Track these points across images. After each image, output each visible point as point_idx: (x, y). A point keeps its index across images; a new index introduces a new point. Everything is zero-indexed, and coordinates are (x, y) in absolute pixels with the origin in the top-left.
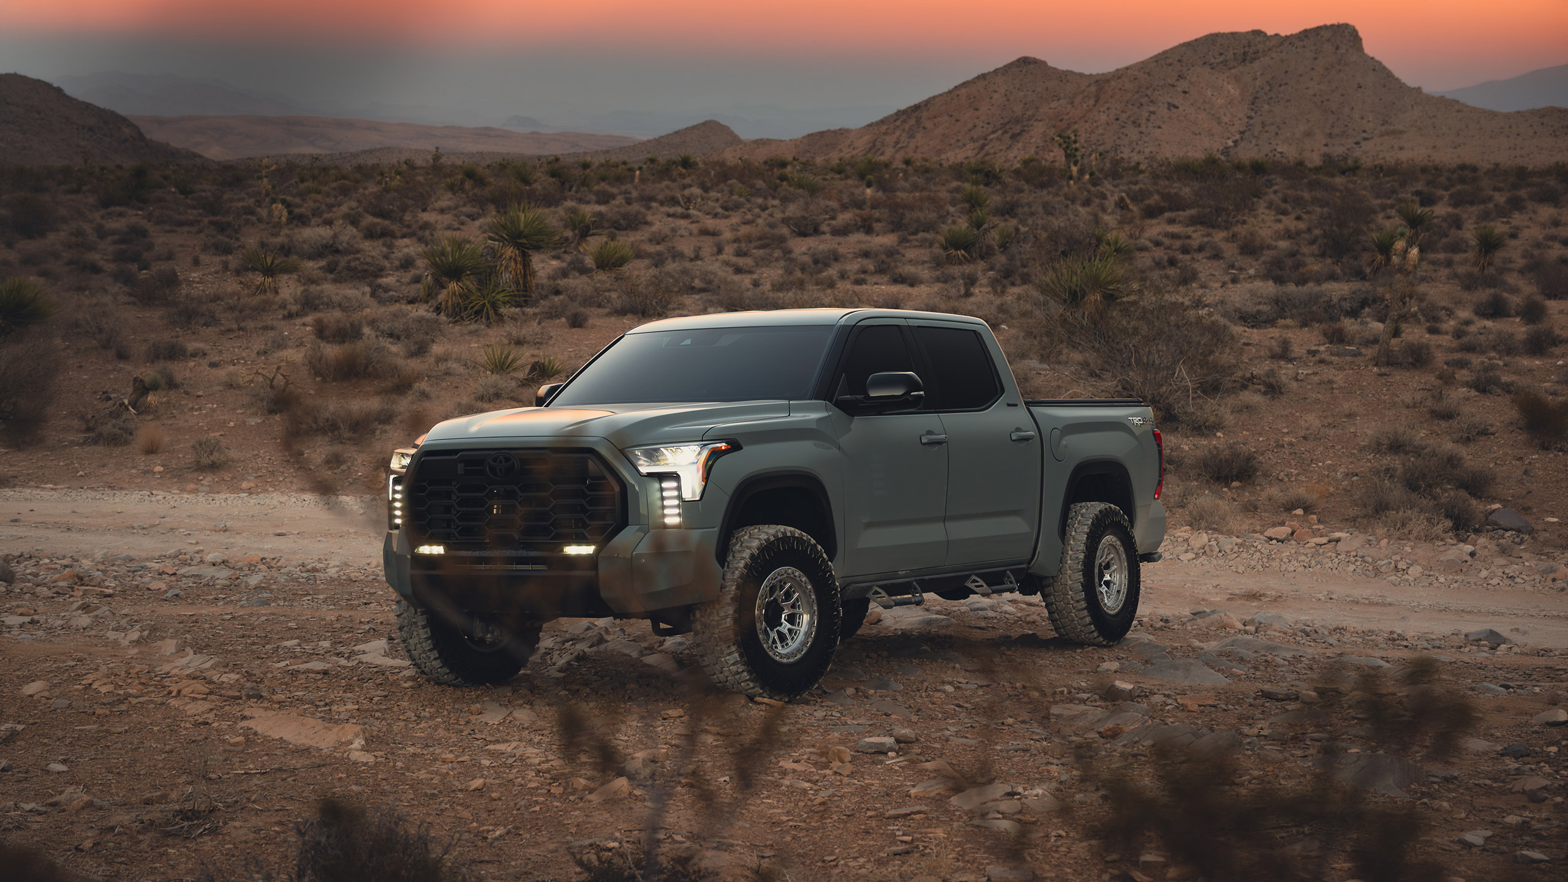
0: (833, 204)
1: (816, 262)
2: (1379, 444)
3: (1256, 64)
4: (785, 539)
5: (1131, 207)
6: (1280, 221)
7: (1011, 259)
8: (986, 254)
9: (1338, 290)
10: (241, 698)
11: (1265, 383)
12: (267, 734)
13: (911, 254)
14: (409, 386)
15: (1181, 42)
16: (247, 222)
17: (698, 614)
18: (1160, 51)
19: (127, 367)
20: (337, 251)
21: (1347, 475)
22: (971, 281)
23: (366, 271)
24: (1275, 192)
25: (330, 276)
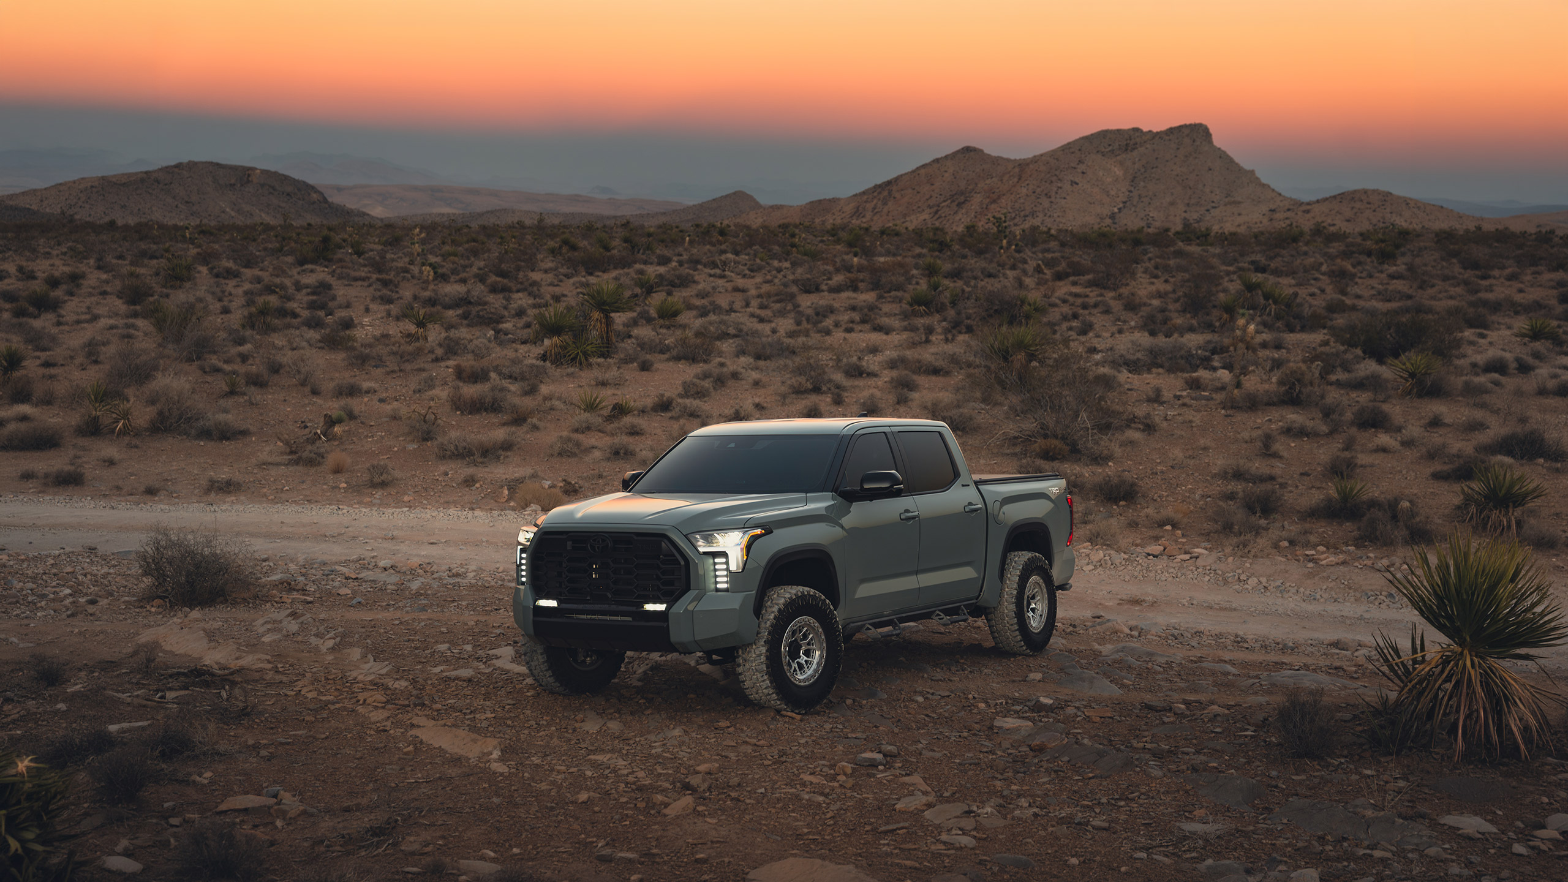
0: (830, 268)
1: (817, 314)
2: (1226, 473)
3: (1135, 153)
4: (803, 596)
5: (1045, 271)
6: (1153, 283)
7: (959, 313)
8: (940, 309)
9: (1194, 341)
10: (409, 706)
11: (1143, 423)
12: (430, 742)
13: (886, 308)
14: (524, 420)
15: (1081, 136)
16: (404, 278)
17: (740, 652)
18: (1066, 142)
19: (318, 401)
20: (470, 303)
21: (1203, 496)
22: (930, 330)
23: (491, 318)
24: (1150, 259)
25: (465, 322)
